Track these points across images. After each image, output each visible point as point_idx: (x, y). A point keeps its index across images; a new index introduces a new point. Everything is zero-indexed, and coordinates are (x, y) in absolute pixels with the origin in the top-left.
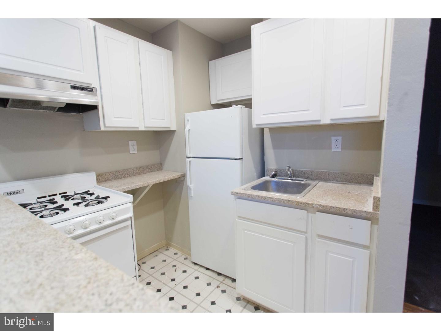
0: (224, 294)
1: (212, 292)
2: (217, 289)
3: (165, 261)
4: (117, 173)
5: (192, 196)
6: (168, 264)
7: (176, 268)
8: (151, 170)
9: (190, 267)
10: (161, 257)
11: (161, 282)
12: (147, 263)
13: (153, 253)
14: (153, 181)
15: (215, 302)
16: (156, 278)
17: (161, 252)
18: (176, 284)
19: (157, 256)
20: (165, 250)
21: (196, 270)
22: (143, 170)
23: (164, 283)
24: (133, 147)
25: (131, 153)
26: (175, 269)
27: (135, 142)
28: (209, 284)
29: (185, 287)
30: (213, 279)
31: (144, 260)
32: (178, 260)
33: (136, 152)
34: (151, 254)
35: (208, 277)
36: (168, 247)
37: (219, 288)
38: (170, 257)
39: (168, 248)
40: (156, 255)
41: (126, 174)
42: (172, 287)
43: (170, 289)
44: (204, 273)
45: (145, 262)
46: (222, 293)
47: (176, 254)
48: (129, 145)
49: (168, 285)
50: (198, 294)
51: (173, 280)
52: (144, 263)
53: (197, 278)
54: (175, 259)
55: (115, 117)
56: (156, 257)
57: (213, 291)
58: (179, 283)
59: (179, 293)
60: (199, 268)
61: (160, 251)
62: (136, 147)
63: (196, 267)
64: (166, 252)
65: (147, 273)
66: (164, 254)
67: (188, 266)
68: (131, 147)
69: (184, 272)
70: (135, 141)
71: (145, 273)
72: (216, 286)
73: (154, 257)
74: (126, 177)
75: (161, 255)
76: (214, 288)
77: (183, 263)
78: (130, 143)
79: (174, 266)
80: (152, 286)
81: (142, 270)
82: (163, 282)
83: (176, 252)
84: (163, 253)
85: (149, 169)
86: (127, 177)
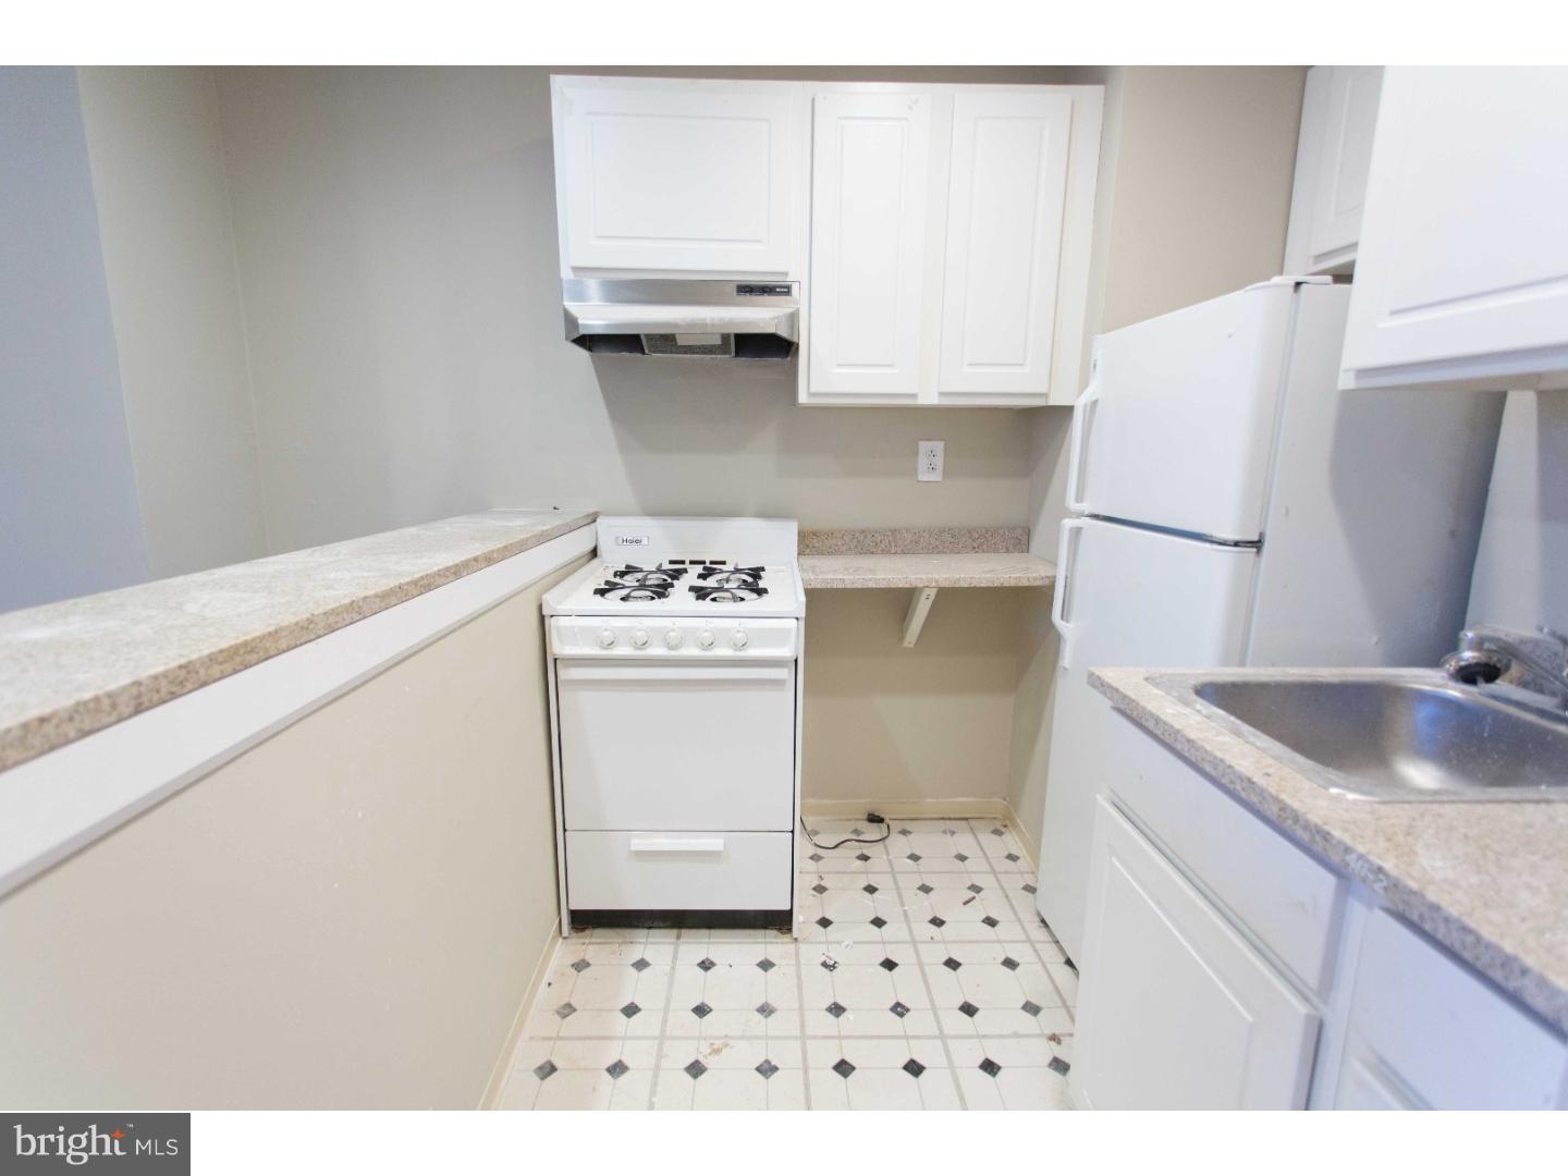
0: (1055, 1075)
1: (1017, 1035)
2: (1045, 1041)
3: (962, 858)
4: (866, 537)
5: (1067, 666)
6: (963, 872)
7: (974, 898)
8: (982, 544)
9: (1019, 920)
10: (963, 842)
11: (903, 904)
12: (910, 837)
13: (950, 819)
14: (930, 576)
15: (999, 1068)
16: (898, 889)
17: (972, 830)
18: (935, 938)
19: (953, 833)
20: (992, 828)
21: (1029, 940)
22: (952, 540)
23: (905, 913)
24: (930, 460)
25: (920, 479)
26: (971, 896)
27: (939, 446)
28: (1032, 1009)
29: (952, 964)
30: (1059, 1003)
31: (908, 826)
32: (1002, 877)
33: (940, 479)
34: (943, 819)
35: (1051, 986)
36: (1005, 826)
37: (1052, 1043)
38: (988, 859)
39: (1004, 830)
40: (953, 829)
41: (893, 544)
42: (918, 939)
43: (908, 938)
44: (1044, 967)
45: (910, 833)
46: (1050, 1065)
47: (1012, 857)
48: (916, 453)
49: (914, 925)
50: (968, 1010)
51: (937, 922)
52: (904, 832)
53: (1010, 963)
54: (997, 870)
55: (840, 365)
56: (949, 835)
57: (1027, 1036)
58: (944, 942)
59: (921, 965)
60: (1049, 942)
61: (972, 823)
62: (939, 461)
63: (1039, 934)
64: (988, 840)
65: (890, 861)
66: (978, 841)
67: (1016, 914)
68: (923, 462)
69: (991, 922)
70: (942, 440)
71: (885, 857)
72: (1049, 1032)
73: (945, 832)
74: (889, 552)
75: (969, 838)
76: (1038, 1031)
77: (1007, 897)
78: (924, 446)
79: (976, 889)
80: (873, 901)
81: (885, 846)
82: (906, 908)
83: (1015, 852)
84: (976, 837)
85: (974, 540)
86: (896, 553)
